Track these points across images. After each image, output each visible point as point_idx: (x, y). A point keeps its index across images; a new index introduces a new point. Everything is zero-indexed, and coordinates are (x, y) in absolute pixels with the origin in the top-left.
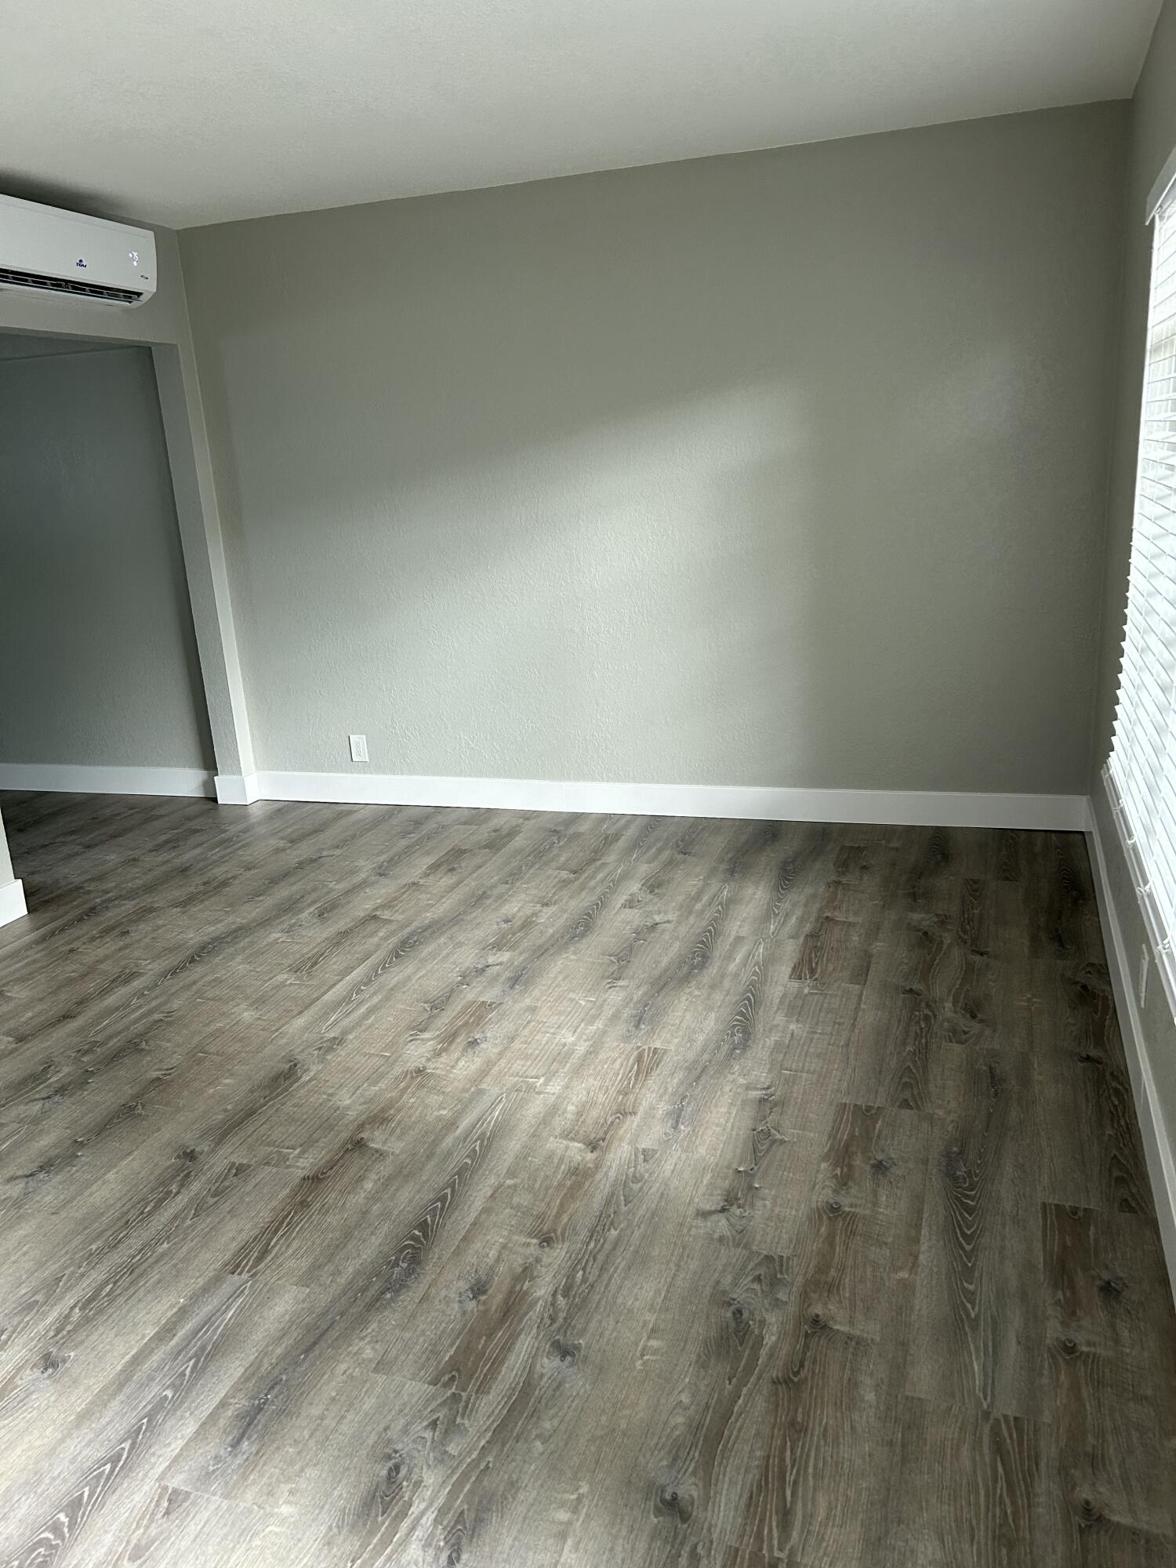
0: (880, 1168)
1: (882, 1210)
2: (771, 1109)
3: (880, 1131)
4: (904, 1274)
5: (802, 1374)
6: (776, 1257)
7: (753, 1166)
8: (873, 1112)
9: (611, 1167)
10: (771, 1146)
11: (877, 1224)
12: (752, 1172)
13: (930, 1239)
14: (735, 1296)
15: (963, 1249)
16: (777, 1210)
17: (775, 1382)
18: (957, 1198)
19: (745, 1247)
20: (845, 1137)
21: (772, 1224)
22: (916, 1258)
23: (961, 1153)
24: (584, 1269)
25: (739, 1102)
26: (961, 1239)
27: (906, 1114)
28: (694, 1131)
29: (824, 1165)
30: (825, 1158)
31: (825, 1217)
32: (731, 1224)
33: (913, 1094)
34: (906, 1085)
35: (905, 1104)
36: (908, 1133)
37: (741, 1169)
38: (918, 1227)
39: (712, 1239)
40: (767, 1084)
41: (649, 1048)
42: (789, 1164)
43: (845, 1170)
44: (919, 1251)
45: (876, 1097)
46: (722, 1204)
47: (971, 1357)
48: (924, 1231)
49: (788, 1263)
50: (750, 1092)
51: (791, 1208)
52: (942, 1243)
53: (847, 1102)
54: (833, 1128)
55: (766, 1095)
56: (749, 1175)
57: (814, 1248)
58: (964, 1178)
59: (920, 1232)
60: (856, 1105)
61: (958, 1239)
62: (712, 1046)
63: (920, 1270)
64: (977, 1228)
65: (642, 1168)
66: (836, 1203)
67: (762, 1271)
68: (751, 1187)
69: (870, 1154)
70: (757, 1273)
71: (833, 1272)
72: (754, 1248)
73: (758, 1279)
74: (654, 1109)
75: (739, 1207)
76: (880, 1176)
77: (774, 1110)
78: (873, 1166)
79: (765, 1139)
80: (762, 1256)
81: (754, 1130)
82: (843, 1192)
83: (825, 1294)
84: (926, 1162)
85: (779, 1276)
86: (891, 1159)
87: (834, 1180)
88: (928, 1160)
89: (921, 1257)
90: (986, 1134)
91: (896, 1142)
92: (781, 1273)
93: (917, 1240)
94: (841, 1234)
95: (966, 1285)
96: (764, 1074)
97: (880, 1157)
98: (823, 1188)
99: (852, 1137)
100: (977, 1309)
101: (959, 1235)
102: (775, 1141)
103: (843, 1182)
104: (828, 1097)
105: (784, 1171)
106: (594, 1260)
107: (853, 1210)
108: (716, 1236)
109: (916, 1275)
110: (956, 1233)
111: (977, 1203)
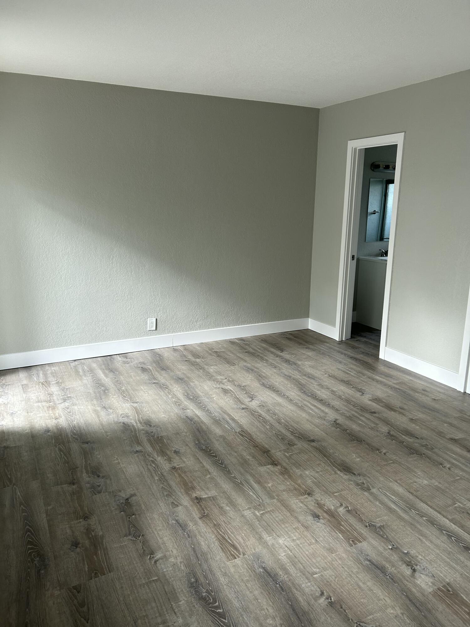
0: (76, 544)
1: (67, 526)
2: (144, 550)
3: (84, 564)
4: (49, 508)
5: (70, 472)
6: (97, 494)
7: (130, 519)
8: (93, 574)
9: (182, 495)
10: (130, 532)
11: (67, 520)
12: (128, 517)
13: (43, 523)
14: (103, 479)
15: (29, 526)
16: (108, 508)
17: (77, 468)
18: (36, 546)
19: (110, 492)
20: (99, 552)
21: (106, 502)
22: (47, 515)
23: (39, 571)
24: (154, 467)
25: (162, 546)
26: (31, 529)
27: (75, 583)
28: (168, 523)
29: (101, 533)
30: (102, 537)
31: (88, 513)
32: (121, 496)
33: (76, 598)
34: (82, 605)
35: (77, 589)
36: (70, 570)
37: (133, 516)
38: (50, 526)
39: (123, 490)
40: (158, 565)
41: (239, 557)
42: (116, 526)
43: (91, 536)
44: (46, 518)
45: (96, 585)
46: (129, 501)
47: (21, 495)
48: (46, 525)
49: (92, 494)
50: (162, 555)
51: (103, 511)
52: (38, 524)
53: (109, 574)
54: (108, 554)
55: (153, 557)
56: (129, 515)
57: (86, 502)
58: (35, 557)
59: (48, 524)
60: (104, 574)
61: (32, 529)
62: (210, 576)
63: (44, 511)
64: (25, 537)
65: (171, 500)
66: (86, 520)
67: (99, 489)
68: (124, 511)
69: (83, 549)
70: (100, 487)
71: (75, 498)
72: (107, 493)
73: (99, 486)
74: (195, 525)
75: (122, 503)
76: (74, 540)
77: (143, 550)
78: (79, 544)
79: (135, 533)
80: (102, 492)
81: (143, 535)
82: (86, 526)
83: (74, 491)
84: (55, 557)
85: (93, 489)
86: (72, 551)
87: (93, 529)
88: (55, 559)
89: (45, 516)
90: (28, 590)
91: (74, 561)
92: (92, 490)
93: (48, 521)
94: (79, 510)
95: (26, 514)
96: (165, 570)
97: (78, 550)
98: (95, 524)
99: (96, 554)
100: (21, 508)
101: (32, 530)
102: (130, 534)
103: (88, 531)
104: (121, 572)
105: (116, 523)
106: (154, 470)
107: (79, 521)
108: (123, 491)
109: (45, 509)
110: (33, 530)
111: (26, 548)
